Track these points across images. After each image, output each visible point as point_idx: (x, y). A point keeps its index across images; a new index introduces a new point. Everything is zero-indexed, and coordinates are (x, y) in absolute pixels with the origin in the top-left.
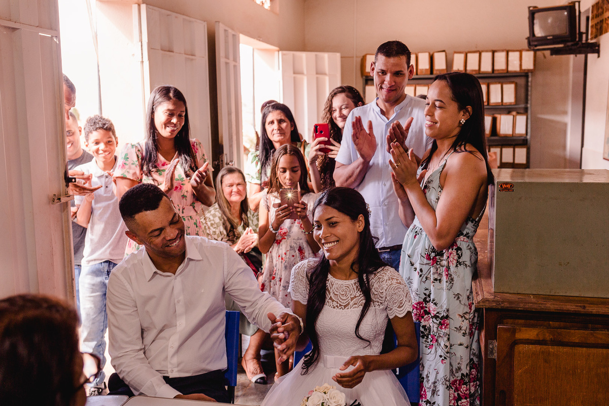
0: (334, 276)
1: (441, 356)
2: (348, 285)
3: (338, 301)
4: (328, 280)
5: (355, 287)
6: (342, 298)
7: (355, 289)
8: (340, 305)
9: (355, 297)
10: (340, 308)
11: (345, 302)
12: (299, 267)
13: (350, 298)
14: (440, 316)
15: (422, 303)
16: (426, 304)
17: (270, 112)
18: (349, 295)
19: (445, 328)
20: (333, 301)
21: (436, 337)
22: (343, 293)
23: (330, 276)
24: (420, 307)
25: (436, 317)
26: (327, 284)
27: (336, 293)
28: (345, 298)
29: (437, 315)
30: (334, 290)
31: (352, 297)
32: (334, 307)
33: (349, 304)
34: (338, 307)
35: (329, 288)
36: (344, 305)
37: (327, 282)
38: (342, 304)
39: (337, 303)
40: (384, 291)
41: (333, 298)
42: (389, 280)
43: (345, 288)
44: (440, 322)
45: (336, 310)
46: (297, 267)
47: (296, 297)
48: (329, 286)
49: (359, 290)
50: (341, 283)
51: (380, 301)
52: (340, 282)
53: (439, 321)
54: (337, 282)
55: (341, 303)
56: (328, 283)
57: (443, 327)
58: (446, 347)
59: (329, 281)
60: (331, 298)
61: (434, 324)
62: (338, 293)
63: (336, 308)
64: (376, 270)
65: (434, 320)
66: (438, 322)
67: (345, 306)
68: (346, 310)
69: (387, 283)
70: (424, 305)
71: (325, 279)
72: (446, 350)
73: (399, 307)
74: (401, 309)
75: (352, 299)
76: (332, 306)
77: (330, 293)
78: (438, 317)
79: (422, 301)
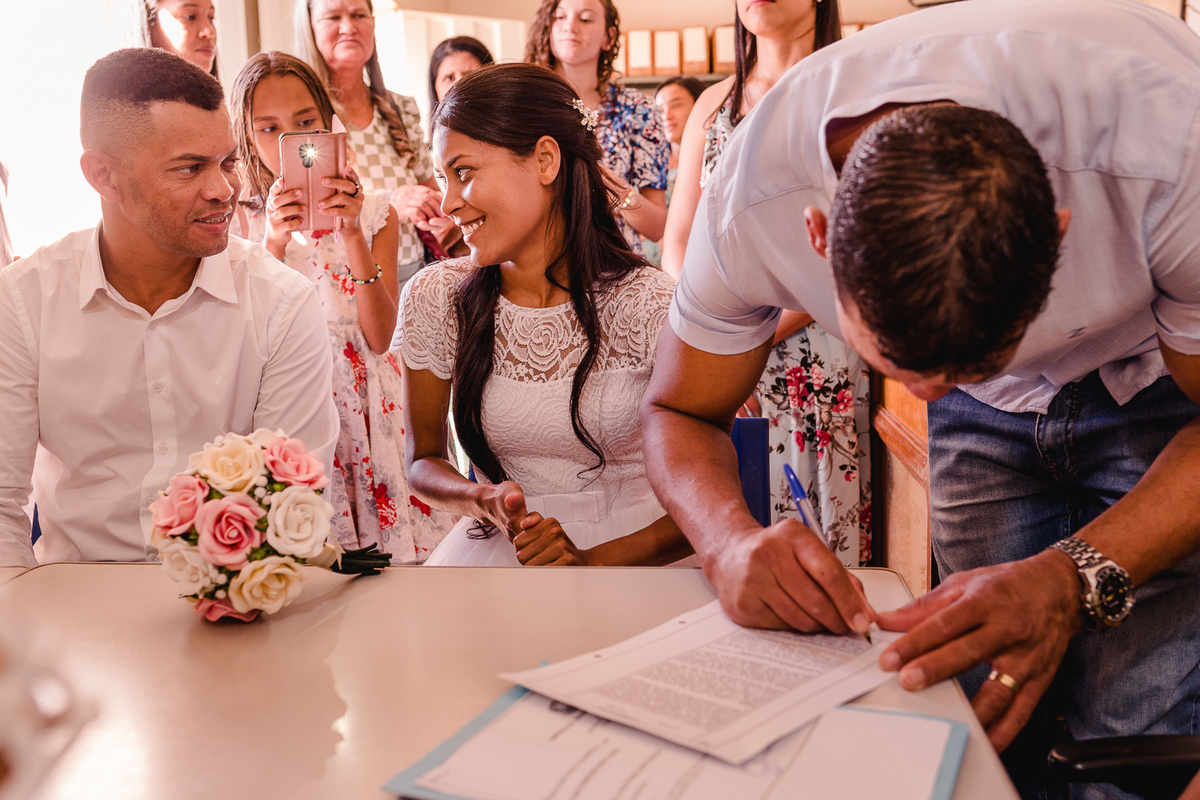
0: (513, 300)
1: (843, 467)
2: (551, 318)
3: (530, 362)
4: (499, 312)
5: (568, 322)
6: (538, 353)
7: (570, 326)
8: (536, 372)
9: (572, 347)
10: (535, 378)
11: (546, 363)
12: (422, 281)
13: (558, 352)
14: (832, 386)
15: (799, 370)
16: (808, 372)
17: (447, 54)
18: (555, 344)
19: (846, 407)
20: (517, 362)
21: (829, 432)
22: (541, 340)
23: (503, 301)
24: (796, 378)
25: (824, 390)
26: (497, 322)
27: (521, 342)
28: (545, 352)
29: (827, 385)
30: (516, 335)
31: (564, 347)
32: (521, 379)
33: (556, 367)
34: (530, 378)
35: (503, 330)
36: (545, 370)
37: (496, 316)
38: (540, 369)
39: (528, 366)
40: (640, 327)
41: (517, 356)
42: (653, 298)
43: (543, 327)
44: (834, 399)
45: (527, 384)
46: (417, 284)
47: (421, 360)
48: (501, 326)
49: (578, 331)
50: (532, 317)
51: (633, 354)
52: (530, 313)
53: (830, 397)
54: (521, 314)
55: (537, 367)
56: (500, 321)
57: (842, 407)
58: (852, 444)
59: (503, 312)
60: (510, 357)
61: (822, 407)
62: (527, 343)
63: (526, 379)
64: (620, 278)
65: (822, 397)
66: (829, 400)
67: (548, 374)
68: (551, 382)
69: (648, 307)
70: (805, 373)
71: (491, 309)
72: (853, 451)
75: (564, 353)
76: (514, 375)
77: (505, 343)
78: (829, 389)
79: (799, 365)
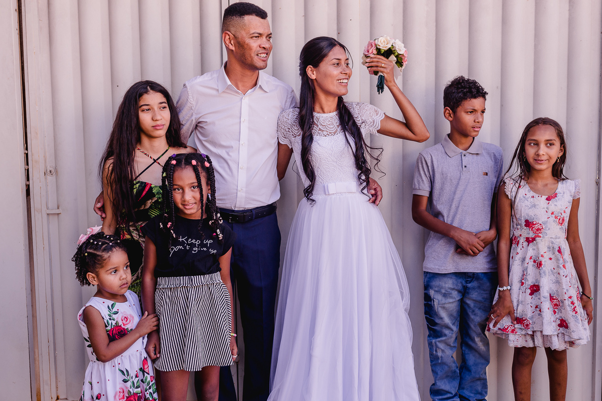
2: (332, 116)
3: (327, 130)
5: (337, 117)
8: (330, 133)
13: (336, 126)
18: (335, 124)
20: (323, 131)
22: (330, 123)
27: (323, 124)
28: (332, 127)
30: (321, 123)
32: (326, 136)
33: (336, 131)
34: (329, 135)
39: (327, 132)
41: (322, 129)
43: (329, 119)
45: (328, 138)
50: (326, 116)
54: (322, 116)
56: (315, 119)
60: (320, 130)
62: (325, 124)
63: (327, 136)
68: (335, 136)
73: (377, 114)
74: (379, 114)
75: (338, 126)
77: (318, 126)
